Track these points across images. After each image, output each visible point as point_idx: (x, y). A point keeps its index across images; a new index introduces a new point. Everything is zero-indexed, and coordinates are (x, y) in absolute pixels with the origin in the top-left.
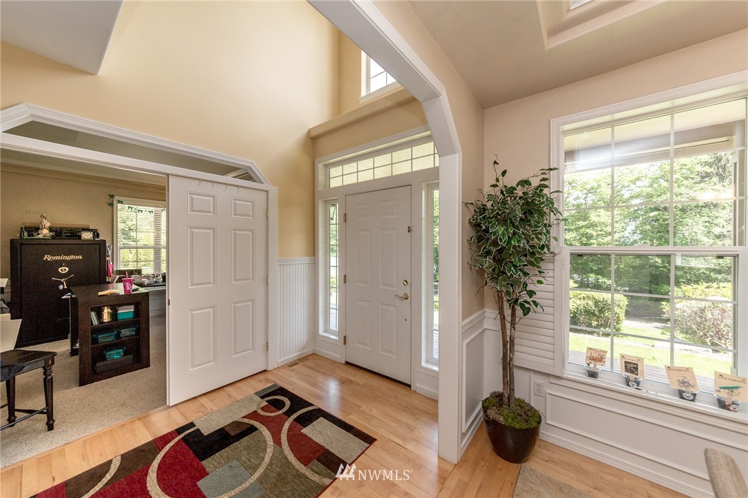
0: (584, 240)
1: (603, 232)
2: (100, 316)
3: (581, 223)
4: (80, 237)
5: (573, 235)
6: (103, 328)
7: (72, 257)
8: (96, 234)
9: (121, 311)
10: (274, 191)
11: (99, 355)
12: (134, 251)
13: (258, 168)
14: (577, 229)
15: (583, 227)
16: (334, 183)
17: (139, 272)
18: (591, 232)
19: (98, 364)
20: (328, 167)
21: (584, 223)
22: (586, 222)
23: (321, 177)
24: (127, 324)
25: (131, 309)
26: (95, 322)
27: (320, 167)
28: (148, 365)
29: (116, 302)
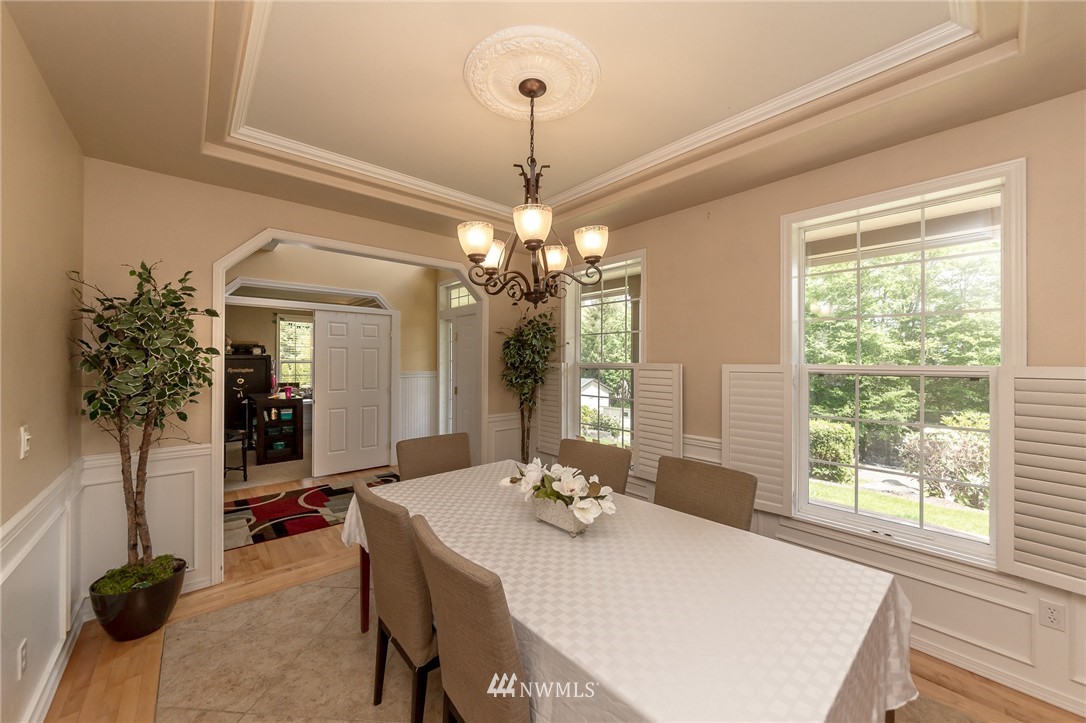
0: (955, 353)
1: (990, 339)
2: (269, 415)
3: (950, 324)
4: (251, 353)
5: (934, 345)
6: (271, 424)
7: (247, 370)
8: (264, 351)
9: (283, 412)
10: (397, 315)
11: (268, 443)
12: (293, 365)
13: (382, 298)
14: (941, 334)
15: (952, 330)
16: (455, 304)
17: (297, 385)
18: (966, 339)
19: (269, 452)
20: (449, 289)
21: (954, 324)
22: (959, 323)
23: (442, 299)
24: (287, 422)
25: (290, 411)
26: (267, 419)
27: (442, 290)
28: (301, 458)
29: (281, 405)
